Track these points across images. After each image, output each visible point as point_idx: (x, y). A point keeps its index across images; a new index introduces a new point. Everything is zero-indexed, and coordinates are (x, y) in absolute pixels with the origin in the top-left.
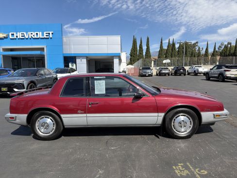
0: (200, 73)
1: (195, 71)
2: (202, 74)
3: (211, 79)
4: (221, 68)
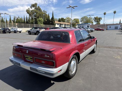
0: (18, 32)
1: (15, 31)
2: (19, 32)
3: (31, 34)
4: (37, 29)
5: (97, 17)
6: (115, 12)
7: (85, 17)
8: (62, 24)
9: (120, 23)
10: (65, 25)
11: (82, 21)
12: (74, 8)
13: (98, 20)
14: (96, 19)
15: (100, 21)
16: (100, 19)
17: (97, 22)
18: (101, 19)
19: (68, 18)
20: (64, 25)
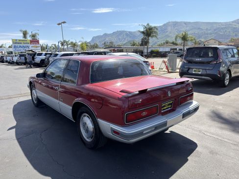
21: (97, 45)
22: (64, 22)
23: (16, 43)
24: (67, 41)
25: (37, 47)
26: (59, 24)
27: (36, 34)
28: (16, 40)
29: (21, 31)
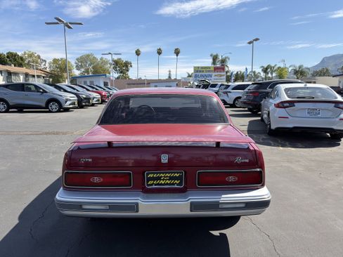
5: (120, 59)
6: (159, 52)
7: (88, 56)
8: (16, 74)
9: (170, 77)
10: (27, 75)
11: (82, 66)
12: (69, 27)
13: (122, 67)
14: (117, 65)
15: (128, 71)
16: (127, 66)
17: (121, 72)
18: (131, 66)
19: (31, 56)
20: (22, 77)
21: (327, 70)
22: (257, 40)
23: (197, 71)
24: (273, 65)
25: (221, 76)
26: (250, 43)
27: (226, 58)
28: (198, 67)
29: (211, 55)
